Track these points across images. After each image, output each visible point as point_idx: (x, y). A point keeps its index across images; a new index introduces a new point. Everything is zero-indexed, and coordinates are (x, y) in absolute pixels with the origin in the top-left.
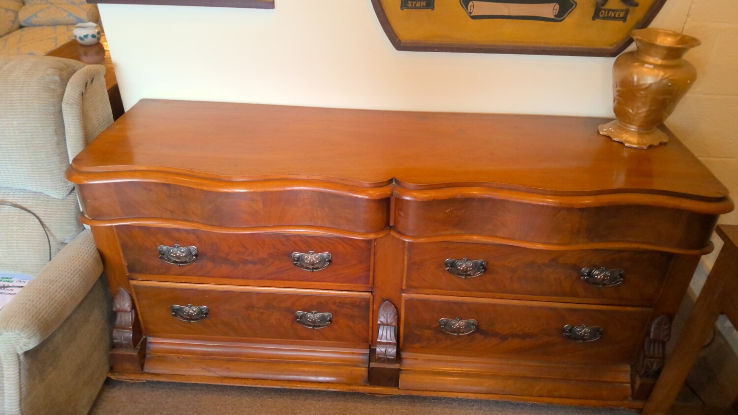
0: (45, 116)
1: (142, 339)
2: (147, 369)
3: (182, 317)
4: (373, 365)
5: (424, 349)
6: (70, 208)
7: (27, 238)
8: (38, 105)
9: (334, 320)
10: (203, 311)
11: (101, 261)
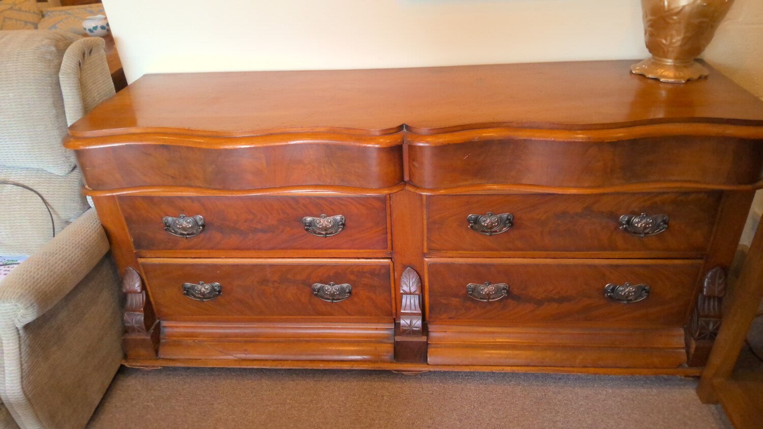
0: (41, 87)
1: (155, 323)
2: (164, 352)
3: (195, 297)
4: (398, 339)
5: (452, 320)
6: (74, 185)
7: (30, 217)
8: (33, 75)
9: (353, 291)
10: (216, 288)
11: (105, 237)
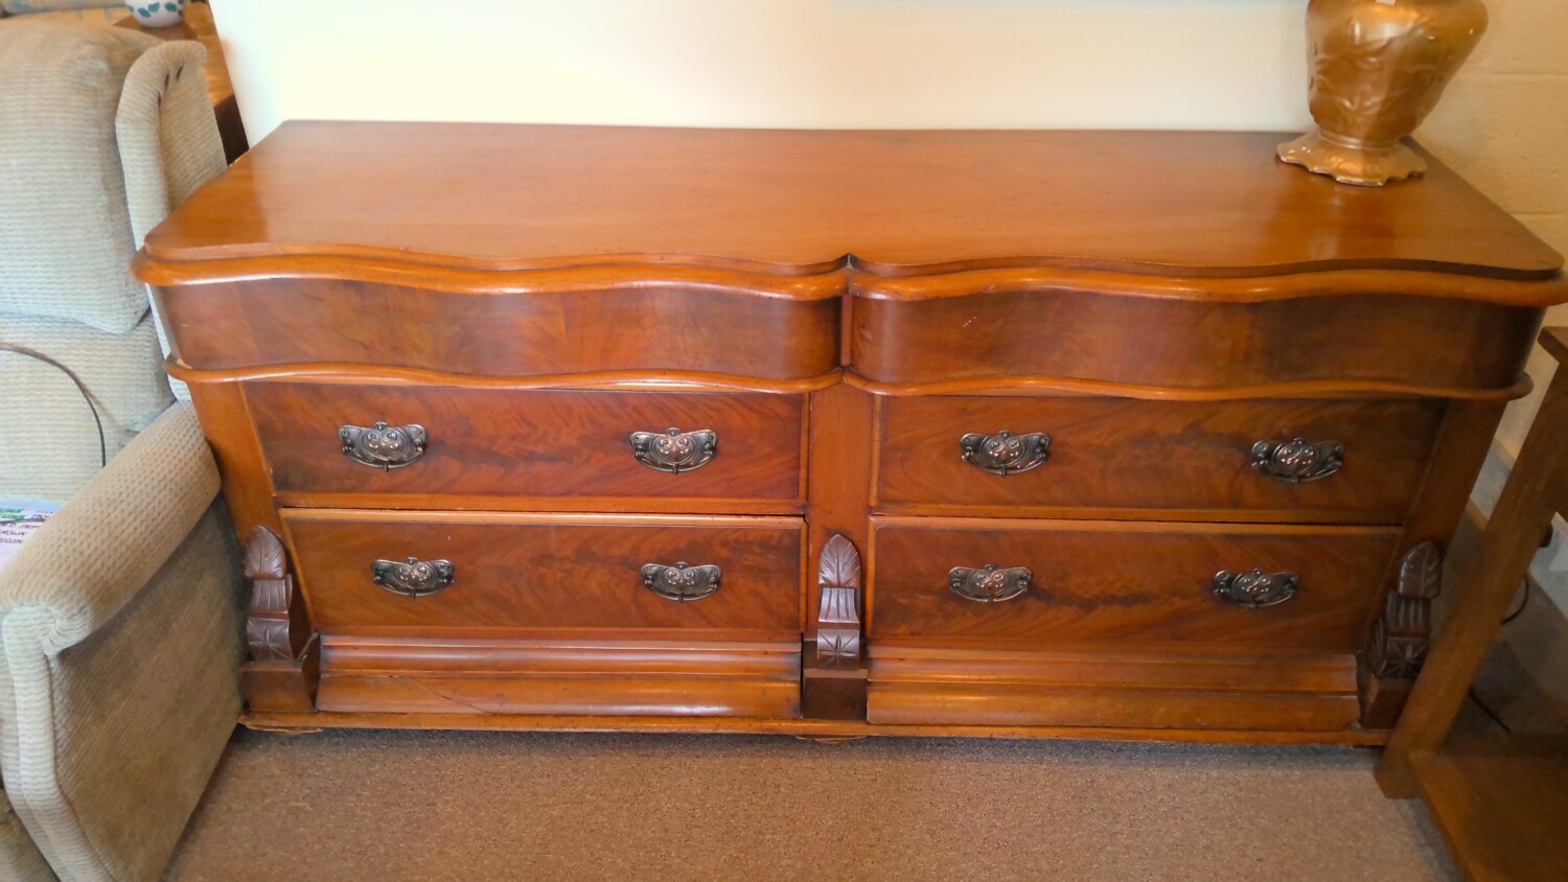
0: (79, 148)
1: (310, 640)
2: (328, 701)
3: (396, 587)
4: (810, 673)
5: (917, 638)
6: (142, 354)
7: (50, 420)
8: (63, 122)
9: (725, 580)
10: (442, 570)
11: (214, 465)
